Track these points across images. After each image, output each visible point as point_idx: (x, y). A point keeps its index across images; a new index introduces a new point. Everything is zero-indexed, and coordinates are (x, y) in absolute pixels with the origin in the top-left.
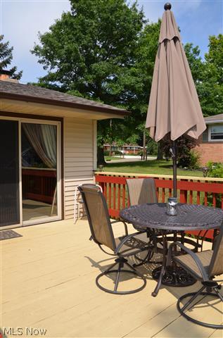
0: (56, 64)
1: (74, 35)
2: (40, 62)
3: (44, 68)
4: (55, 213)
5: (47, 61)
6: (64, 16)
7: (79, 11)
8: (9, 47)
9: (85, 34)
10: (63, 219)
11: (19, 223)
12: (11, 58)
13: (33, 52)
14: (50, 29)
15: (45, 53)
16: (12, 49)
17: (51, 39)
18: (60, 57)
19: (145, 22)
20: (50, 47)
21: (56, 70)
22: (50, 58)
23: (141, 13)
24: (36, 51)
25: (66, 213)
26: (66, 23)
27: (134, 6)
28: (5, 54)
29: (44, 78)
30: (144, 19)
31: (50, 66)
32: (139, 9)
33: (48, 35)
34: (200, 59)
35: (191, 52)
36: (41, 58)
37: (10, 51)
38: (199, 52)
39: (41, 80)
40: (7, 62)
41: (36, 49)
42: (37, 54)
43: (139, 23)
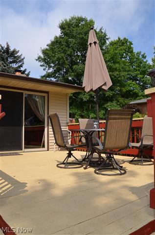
0: (51, 67)
1: (62, 49)
2: (41, 66)
3: (44, 69)
4: (44, 146)
5: (45, 65)
6: (56, 38)
7: (66, 34)
8: (22, 57)
9: (69, 48)
10: (48, 150)
11: (22, 150)
12: (23, 63)
13: (37, 60)
14: (47, 46)
15: (44, 60)
16: (24, 58)
17: (47, 52)
18: (53, 62)
19: (107, 39)
20: (48, 57)
21: (51, 70)
22: (48, 63)
23: (105, 34)
24: (39, 59)
25: (50, 147)
26: (57, 42)
27: (101, 30)
28: (20, 61)
29: (44, 76)
30: (107, 37)
31: (47, 68)
32: (103, 31)
33: (47, 49)
34: (147, 61)
35: (141, 57)
36: (42, 64)
37: (23, 59)
38: (145, 57)
39: (42, 77)
40: (21, 66)
41: (39, 58)
42: (40, 61)
43: (104, 40)
